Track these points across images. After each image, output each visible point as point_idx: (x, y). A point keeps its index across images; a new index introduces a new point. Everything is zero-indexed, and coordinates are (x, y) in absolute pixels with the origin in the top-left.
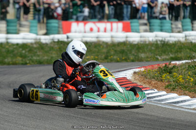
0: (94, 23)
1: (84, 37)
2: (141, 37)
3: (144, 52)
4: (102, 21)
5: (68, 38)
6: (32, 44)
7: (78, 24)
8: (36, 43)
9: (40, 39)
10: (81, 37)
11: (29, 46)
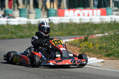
0: (81, 10)
3: (99, 29)
5: (49, 20)
6: (24, 25)
7: (69, 11)
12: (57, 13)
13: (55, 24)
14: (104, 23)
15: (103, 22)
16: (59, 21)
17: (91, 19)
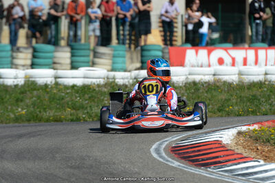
0: (226, 49)
6: (99, 86)
7: (197, 53)
9: (114, 78)
11: (94, 90)
12: (167, 56)
16: (187, 78)
17: (266, 74)
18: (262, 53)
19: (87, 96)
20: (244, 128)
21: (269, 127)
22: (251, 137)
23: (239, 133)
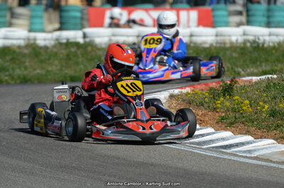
0: (147, 10)
1: (114, 35)
2: (217, 36)
4: (162, 7)
5: (85, 36)
6: (19, 47)
8: (27, 46)
9: (35, 39)
10: (108, 36)
11: (14, 52)
12: (86, 17)
13: (99, 47)
14: (228, 45)
15: (225, 43)
16: (110, 40)
17: (191, 36)
18: (183, 14)
19: (8, 58)
20: (176, 91)
21: (202, 90)
22: (184, 101)
23: (172, 96)
